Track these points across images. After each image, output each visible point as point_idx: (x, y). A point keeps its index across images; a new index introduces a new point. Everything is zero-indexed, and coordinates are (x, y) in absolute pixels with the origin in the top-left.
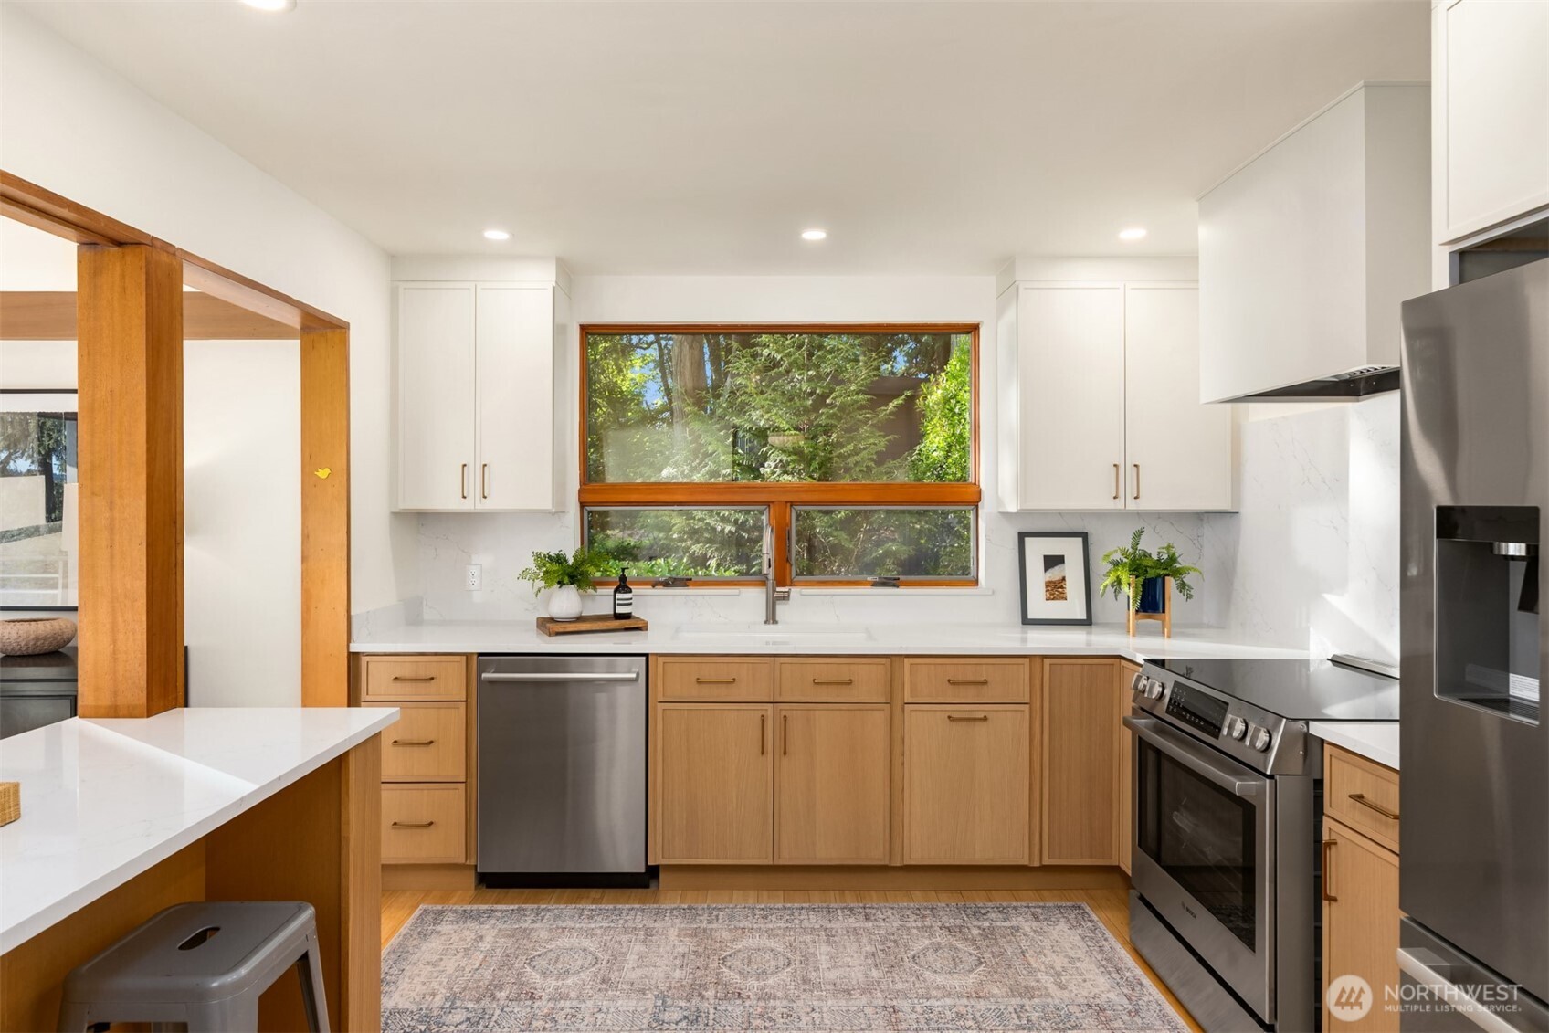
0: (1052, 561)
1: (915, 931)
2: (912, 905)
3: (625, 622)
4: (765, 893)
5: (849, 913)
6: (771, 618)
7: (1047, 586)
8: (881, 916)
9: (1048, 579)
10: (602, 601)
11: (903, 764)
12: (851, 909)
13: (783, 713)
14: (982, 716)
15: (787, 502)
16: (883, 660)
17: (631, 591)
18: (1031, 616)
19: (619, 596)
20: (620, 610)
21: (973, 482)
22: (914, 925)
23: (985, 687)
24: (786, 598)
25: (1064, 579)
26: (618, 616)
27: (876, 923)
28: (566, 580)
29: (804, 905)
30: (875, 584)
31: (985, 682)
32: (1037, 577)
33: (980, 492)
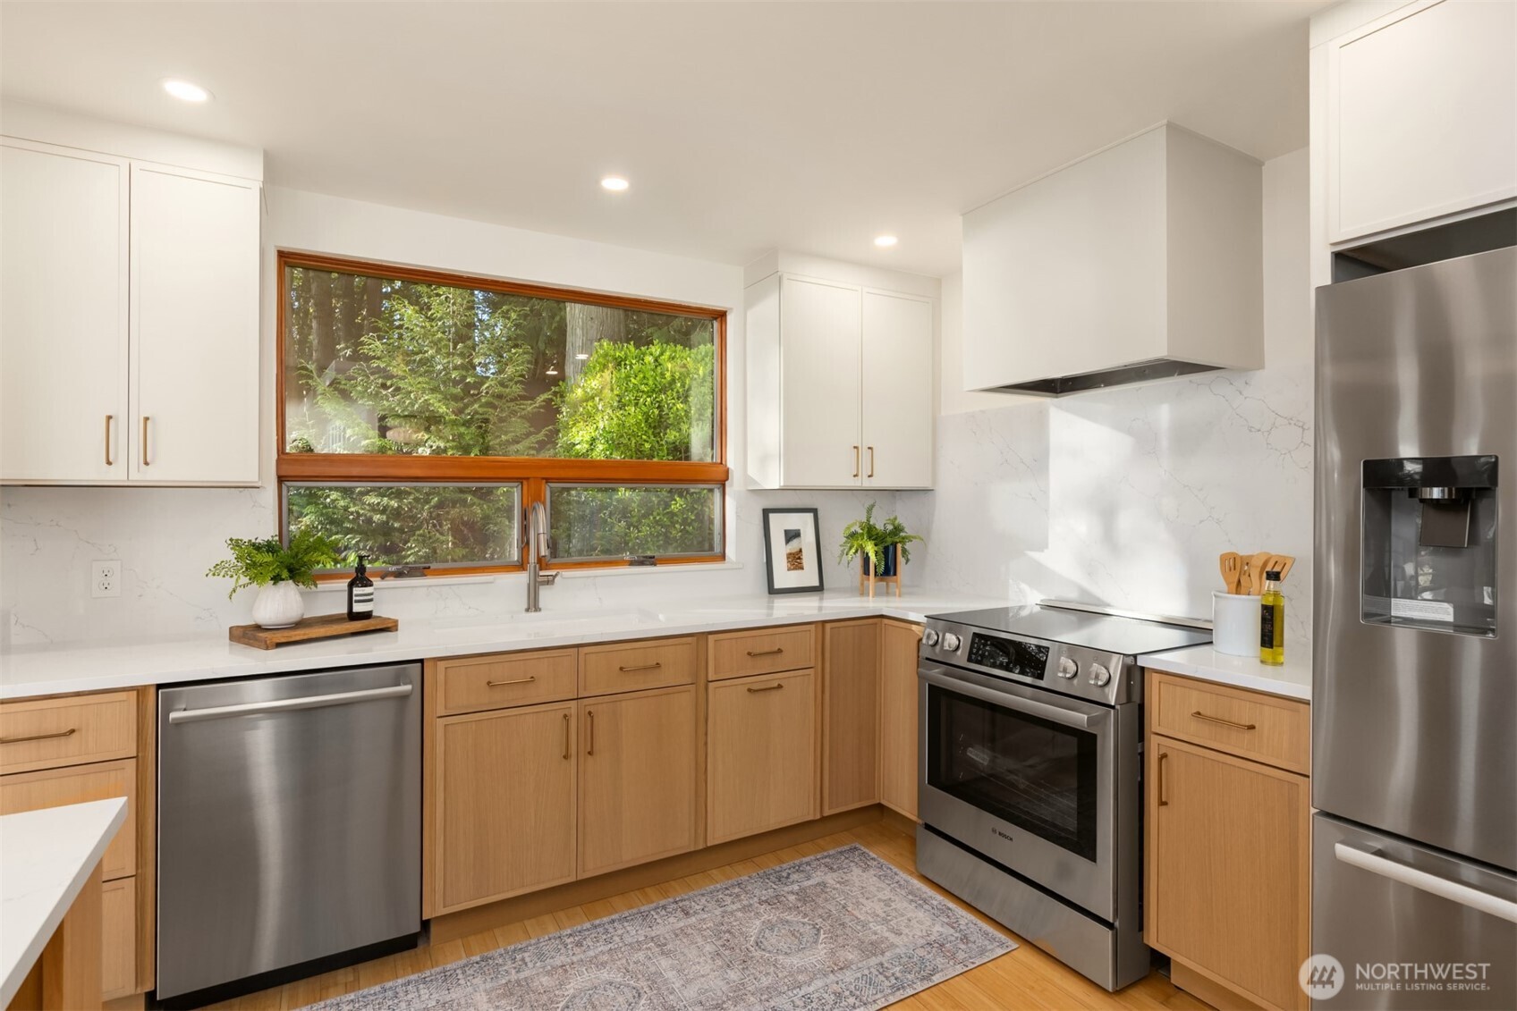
0: (791, 535)
1: (739, 914)
2: (718, 886)
3: (360, 622)
4: (561, 914)
5: (663, 912)
6: (533, 605)
7: (788, 558)
8: (698, 907)
9: (789, 551)
10: (331, 599)
11: (706, 744)
12: (664, 907)
13: (588, 709)
14: (776, 685)
15: (543, 478)
16: (689, 639)
17: (371, 585)
18: (777, 585)
19: (356, 591)
20: (357, 608)
21: (719, 461)
22: (734, 907)
23: (779, 655)
24: (550, 581)
25: (801, 551)
26: (353, 616)
27: (698, 917)
28: (285, 574)
29: (613, 917)
30: (632, 563)
31: (780, 651)
32: (780, 550)
33: (727, 471)
